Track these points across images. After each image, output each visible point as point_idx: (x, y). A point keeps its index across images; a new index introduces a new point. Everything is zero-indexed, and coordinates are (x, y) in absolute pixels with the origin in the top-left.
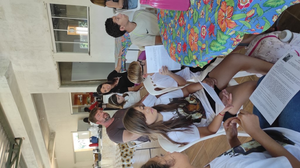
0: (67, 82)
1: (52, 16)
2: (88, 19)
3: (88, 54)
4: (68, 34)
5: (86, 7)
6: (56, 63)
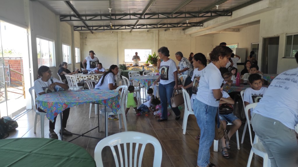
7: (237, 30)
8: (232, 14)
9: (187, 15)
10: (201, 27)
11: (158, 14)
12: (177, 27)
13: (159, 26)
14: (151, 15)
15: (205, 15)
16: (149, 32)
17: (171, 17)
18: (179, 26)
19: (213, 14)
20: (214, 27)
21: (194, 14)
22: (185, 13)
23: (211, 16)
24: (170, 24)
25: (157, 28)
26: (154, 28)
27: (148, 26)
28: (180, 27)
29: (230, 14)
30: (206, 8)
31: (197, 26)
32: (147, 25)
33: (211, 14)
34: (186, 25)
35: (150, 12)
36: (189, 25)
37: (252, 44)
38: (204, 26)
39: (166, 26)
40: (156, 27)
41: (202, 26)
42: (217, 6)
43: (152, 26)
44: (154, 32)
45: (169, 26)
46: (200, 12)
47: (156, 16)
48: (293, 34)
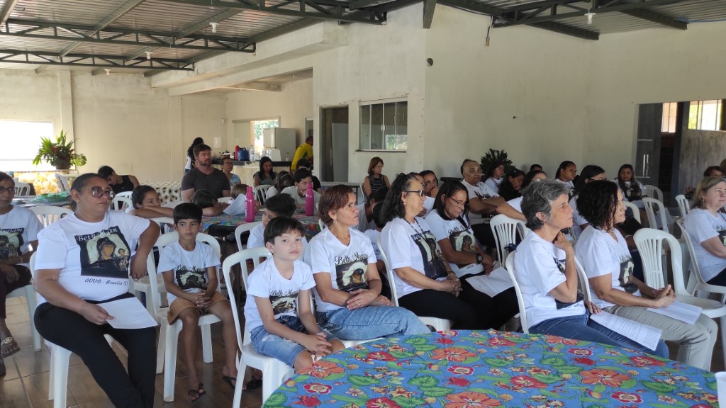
1: (397, 103)
3: (358, 148)
6: (346, 104)
7: (276, 86)
8: (255, 48)
9: (143, 39)
10: (191, 72)
11: (54, 25)
12: (124, 66)
13: (66, 59)
14: (31, 27)
15: (190, 44)
16: (40, 74)
17: (95, 37)
18: (127, 63)
19: (211, 44)
20: (221, 76)
21: (162, 38)
22: (137, 31)
23: (206, 47)
24: (102, 57)
25: (62, 63)
26: (52, 62)
27: (32, 58)
28: (131, 66)
29: (251, 48)
30: (190, 26)
31: (178, 69)
32: (26, 53)
33: (207, 44)
34: (147, 63)
35: (23, 17)
36: (155, 64)
37: (308, 119)
38: (196, 69)
39: (89, 61)
40: (59, 61)
41: (192, 70)
42: (214, 25)
43: (44, 56)
44: (58, 74)
45: (98, 61)
46: (175, 34)
47: (49, 31)
48: (371, 103)
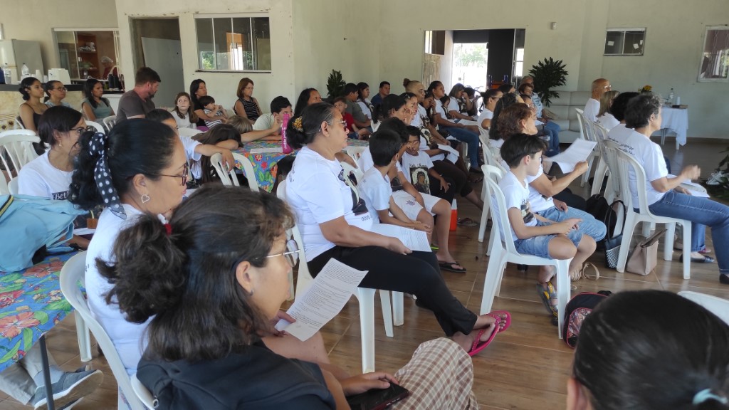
0: (139, 30)
1: (252, 18)
2: (253, 71)
3: (198, 69)
4: (228, 34)
5: (271, 69)
6: (176, 15)
37: (56, 30)
48: (213, 17)
